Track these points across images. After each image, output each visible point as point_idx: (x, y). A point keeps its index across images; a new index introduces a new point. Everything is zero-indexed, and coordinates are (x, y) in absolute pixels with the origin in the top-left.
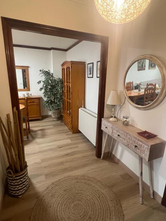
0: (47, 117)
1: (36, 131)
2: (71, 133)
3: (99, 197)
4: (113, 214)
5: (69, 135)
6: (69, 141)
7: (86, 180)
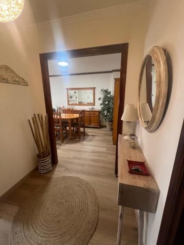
0: (105, 127)
1: (88, 136)
2: (112, 143)
3: (81, 210)
4: (77, 237)
5: (109, 144)
6: (104, 150)
7: (86, 188)
